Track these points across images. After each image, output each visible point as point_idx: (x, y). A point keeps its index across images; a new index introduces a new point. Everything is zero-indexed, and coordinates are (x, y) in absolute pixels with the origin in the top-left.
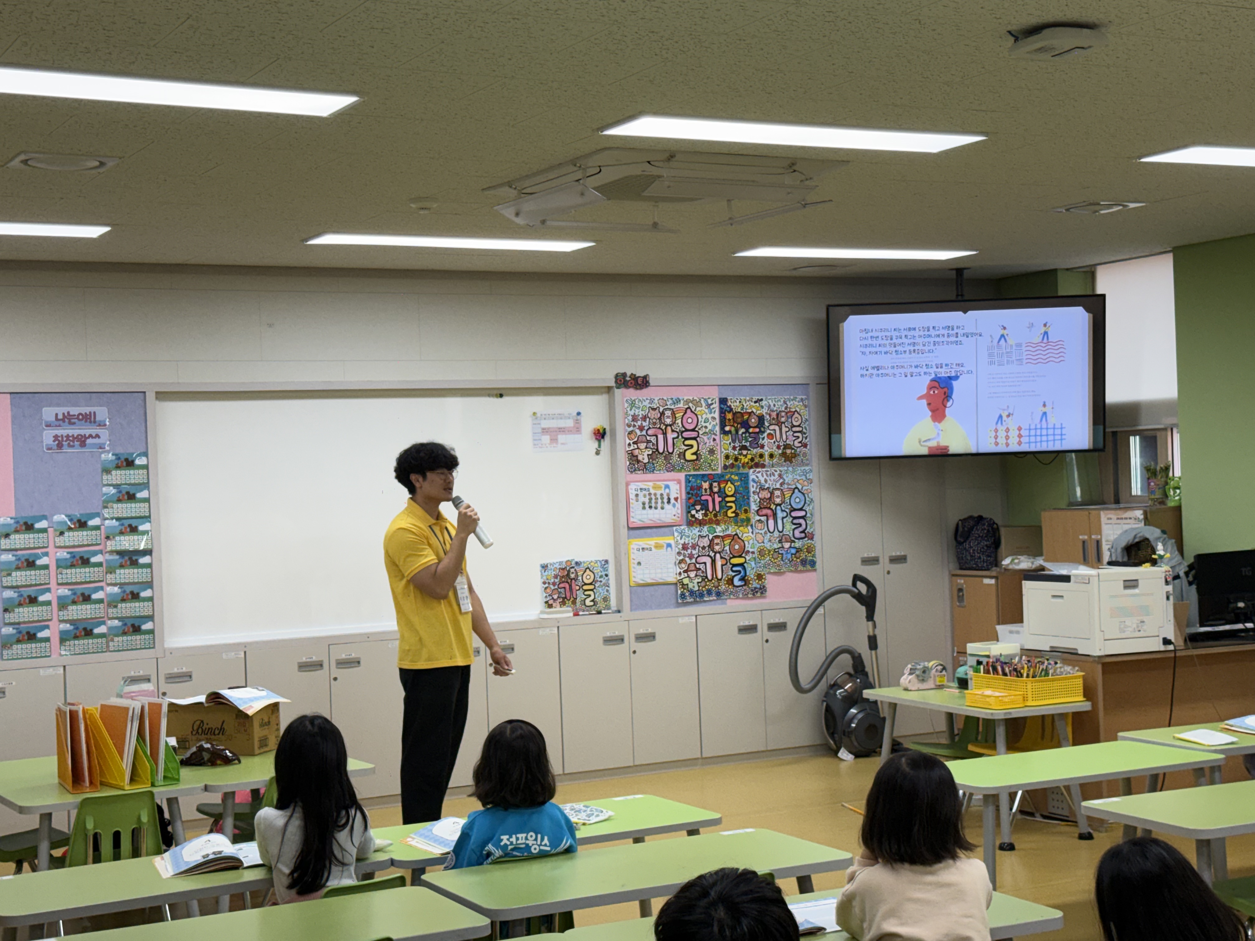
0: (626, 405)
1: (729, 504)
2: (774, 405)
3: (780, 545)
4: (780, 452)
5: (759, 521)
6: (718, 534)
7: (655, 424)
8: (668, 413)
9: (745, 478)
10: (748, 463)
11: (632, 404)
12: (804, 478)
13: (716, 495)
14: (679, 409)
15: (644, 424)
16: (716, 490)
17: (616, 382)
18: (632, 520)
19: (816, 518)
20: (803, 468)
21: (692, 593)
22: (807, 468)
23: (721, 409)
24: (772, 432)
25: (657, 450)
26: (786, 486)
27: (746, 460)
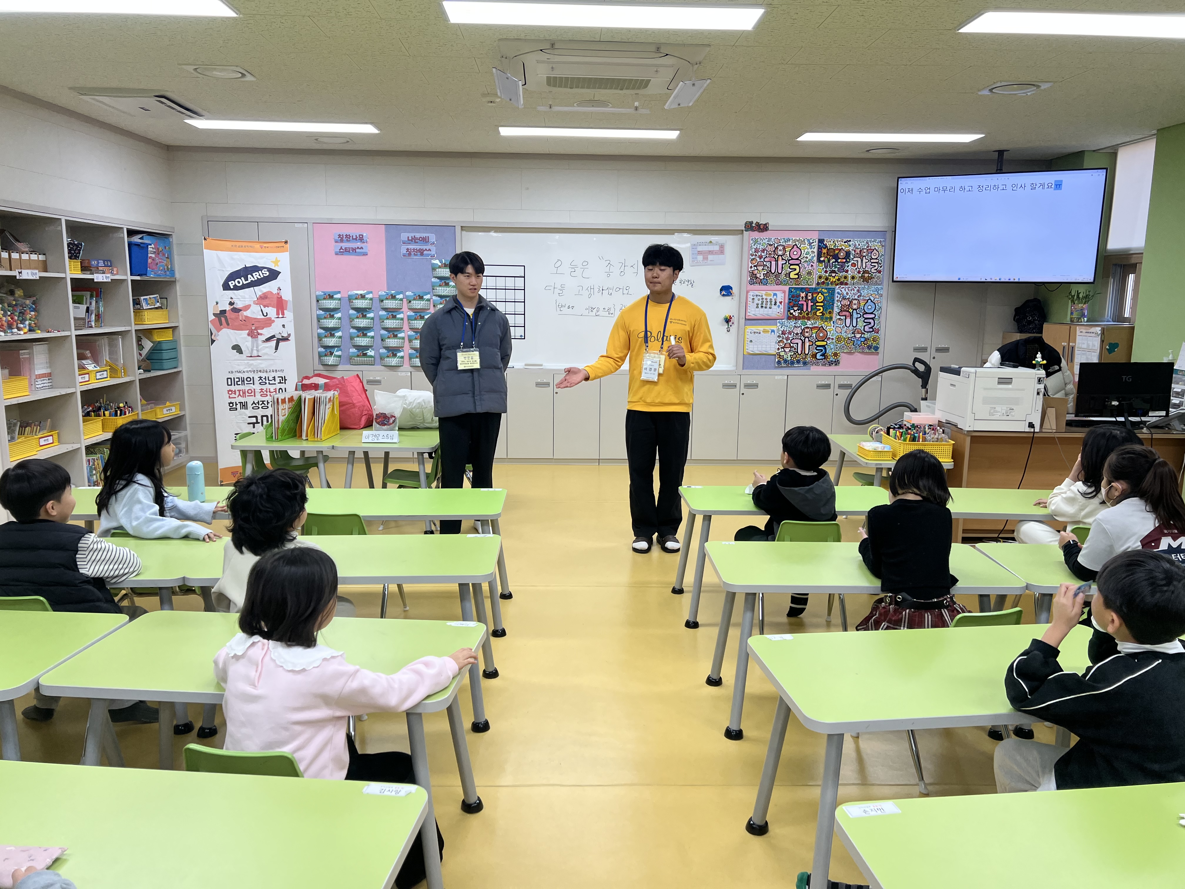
0: (751, 242)
1: (818, 308)
2: (859, 245)
3: (853, 335)
4: (860, 275)
5: (839, 319)
6: (808, 326)
7: (770, 254)
8: (780, 248)
9: (832, 292)
10: (835, 281)
11: (756, 242)
12: (876, 293)
13: (810, 301)
14: (789, 246)
15: (763, 254)
16: (810, 298)
17: (745, 227)
18: (748, 314)
19: (883, 319)
20: (876, 287)
21: (786, 361)
22: (879, 287)
23: (819, 245)
24: (855, 262)
25: (770, 271)
26: (862, 298)
27: (834, 280)
